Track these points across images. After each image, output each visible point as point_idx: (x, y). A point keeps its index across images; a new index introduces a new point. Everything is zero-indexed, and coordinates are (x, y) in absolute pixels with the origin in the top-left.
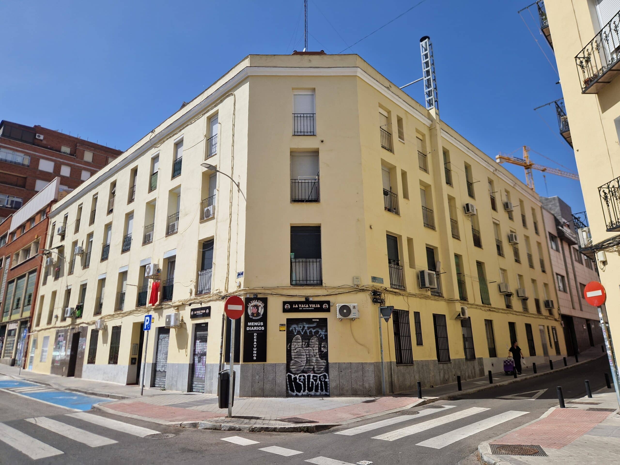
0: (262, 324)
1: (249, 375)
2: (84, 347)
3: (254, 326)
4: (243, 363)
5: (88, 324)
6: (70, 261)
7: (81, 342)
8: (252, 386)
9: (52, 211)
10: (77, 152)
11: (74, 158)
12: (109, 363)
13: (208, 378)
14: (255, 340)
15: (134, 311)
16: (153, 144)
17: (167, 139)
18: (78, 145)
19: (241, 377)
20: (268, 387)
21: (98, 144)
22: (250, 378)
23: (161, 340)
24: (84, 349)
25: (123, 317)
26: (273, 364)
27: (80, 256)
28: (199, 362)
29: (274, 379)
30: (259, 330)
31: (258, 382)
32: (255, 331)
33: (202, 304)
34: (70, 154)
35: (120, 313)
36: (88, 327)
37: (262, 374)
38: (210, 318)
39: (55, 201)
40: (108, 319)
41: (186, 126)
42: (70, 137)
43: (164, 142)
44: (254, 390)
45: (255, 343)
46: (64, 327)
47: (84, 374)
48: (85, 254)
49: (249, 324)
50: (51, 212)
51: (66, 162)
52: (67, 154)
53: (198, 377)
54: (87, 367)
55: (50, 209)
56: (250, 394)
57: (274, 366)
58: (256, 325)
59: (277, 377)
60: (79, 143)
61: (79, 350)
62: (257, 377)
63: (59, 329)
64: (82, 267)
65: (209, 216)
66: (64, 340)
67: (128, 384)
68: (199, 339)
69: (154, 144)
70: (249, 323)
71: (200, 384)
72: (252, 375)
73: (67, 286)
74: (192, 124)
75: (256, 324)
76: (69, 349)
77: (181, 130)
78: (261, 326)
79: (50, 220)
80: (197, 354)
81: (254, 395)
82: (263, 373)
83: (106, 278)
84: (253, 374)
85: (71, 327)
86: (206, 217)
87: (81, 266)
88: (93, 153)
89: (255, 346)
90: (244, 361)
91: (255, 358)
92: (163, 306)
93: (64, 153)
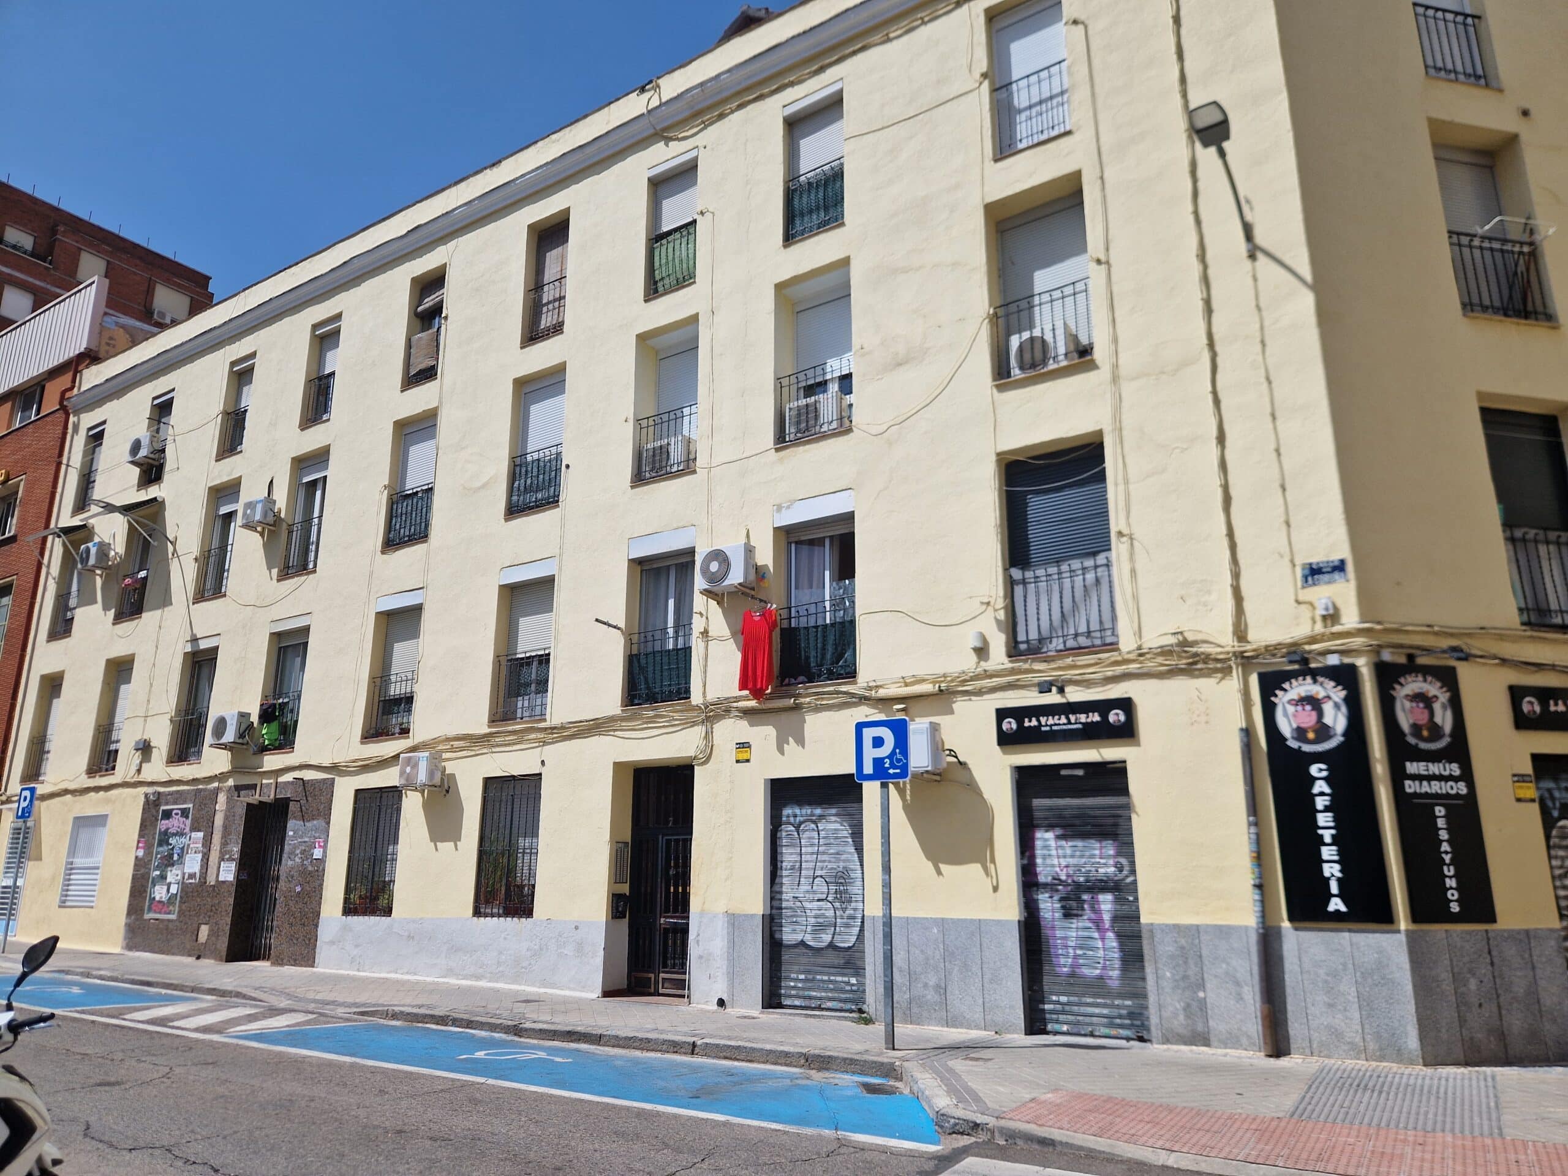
0: (1455, 769)
1: (1444, 975)
2: (317, 853)
3: (1430, 778)
4: (1413, 927)
5: (334, 768)
6: (202, 552)
7: (294, 837)
8: (1462, 1021)
9: (83, 389)
10: (57, 251)
11: (46, 268)
12: (477, 913)
13: (1167, 985)
14: (1444, 835)
15: (612, 719)
16: (658, 128)
17: (741, 107)
18: (61, 228)
19: (1415, 986)
20: (1516, 1022)
21: (121, 234)
22: (1448, 987)
23: (797, 828)
24: (322, 861)
25: (545, 743)
26: (1519, 932)
27: (262, 534)
28: (1068, 914)
29: (1533, 994)
30: (1447, 796)
31: (1480, 1005)
32: (1436, 796)
33: (1067, 689)
34: (32, 255)
35: (532, 730)
36: (334, 779)
37: (1484, 970)
38: (1138, 744)
39: (90, 357)
40: (452, 750)
41: (854, 53)
42: (35, 201)
43: (721, 116)
44: (1472, 1039)
45: (1445, 847)
46: (195, 781)
47: (324, 951)
48: (284, 526)
49: (1412, 768)
50: (75, 391)
51: (17, 278)
52: (25, 252)
53: (1072, 975)
54: (345, 928)
55: (74, 381)
56: (1459, 1053)
57: (1527, 937)
58: (1437, 773)
59: (1542, 983)
60: (65, 224)
61: (289, 863)
62: (1473, 984)
63: (161, 789)
64: (275, 571)
65: (1044, 362)
66: (195, 828)
67: (607, 994)
68: (1050, 827)
69: (665, 129)
70: (1408, 764)
71: (1097, 1005)
72: (1456, 978)
73: (194, 640)
74: (889, 40)
75: (1435, 768)
76: (231, 859)
77: (822, 69)
78: (1456, 779)
79: (72, 419)
80: (1045, 885)
81: (1473, 1058)
82: (1489, 967)
83: (426, 607)
84: (1456, 970)
85: (231, 782)
86: (1022, 368)
87: (270, 568)
88: (108, 261)
89: (1447, 858)
90: (1417, 916)
91: (1455, 908)
92: (802, 700)
93: (14, 247)
